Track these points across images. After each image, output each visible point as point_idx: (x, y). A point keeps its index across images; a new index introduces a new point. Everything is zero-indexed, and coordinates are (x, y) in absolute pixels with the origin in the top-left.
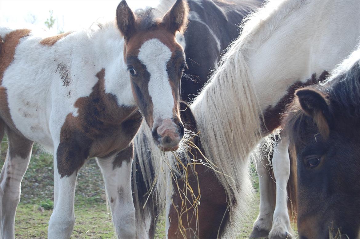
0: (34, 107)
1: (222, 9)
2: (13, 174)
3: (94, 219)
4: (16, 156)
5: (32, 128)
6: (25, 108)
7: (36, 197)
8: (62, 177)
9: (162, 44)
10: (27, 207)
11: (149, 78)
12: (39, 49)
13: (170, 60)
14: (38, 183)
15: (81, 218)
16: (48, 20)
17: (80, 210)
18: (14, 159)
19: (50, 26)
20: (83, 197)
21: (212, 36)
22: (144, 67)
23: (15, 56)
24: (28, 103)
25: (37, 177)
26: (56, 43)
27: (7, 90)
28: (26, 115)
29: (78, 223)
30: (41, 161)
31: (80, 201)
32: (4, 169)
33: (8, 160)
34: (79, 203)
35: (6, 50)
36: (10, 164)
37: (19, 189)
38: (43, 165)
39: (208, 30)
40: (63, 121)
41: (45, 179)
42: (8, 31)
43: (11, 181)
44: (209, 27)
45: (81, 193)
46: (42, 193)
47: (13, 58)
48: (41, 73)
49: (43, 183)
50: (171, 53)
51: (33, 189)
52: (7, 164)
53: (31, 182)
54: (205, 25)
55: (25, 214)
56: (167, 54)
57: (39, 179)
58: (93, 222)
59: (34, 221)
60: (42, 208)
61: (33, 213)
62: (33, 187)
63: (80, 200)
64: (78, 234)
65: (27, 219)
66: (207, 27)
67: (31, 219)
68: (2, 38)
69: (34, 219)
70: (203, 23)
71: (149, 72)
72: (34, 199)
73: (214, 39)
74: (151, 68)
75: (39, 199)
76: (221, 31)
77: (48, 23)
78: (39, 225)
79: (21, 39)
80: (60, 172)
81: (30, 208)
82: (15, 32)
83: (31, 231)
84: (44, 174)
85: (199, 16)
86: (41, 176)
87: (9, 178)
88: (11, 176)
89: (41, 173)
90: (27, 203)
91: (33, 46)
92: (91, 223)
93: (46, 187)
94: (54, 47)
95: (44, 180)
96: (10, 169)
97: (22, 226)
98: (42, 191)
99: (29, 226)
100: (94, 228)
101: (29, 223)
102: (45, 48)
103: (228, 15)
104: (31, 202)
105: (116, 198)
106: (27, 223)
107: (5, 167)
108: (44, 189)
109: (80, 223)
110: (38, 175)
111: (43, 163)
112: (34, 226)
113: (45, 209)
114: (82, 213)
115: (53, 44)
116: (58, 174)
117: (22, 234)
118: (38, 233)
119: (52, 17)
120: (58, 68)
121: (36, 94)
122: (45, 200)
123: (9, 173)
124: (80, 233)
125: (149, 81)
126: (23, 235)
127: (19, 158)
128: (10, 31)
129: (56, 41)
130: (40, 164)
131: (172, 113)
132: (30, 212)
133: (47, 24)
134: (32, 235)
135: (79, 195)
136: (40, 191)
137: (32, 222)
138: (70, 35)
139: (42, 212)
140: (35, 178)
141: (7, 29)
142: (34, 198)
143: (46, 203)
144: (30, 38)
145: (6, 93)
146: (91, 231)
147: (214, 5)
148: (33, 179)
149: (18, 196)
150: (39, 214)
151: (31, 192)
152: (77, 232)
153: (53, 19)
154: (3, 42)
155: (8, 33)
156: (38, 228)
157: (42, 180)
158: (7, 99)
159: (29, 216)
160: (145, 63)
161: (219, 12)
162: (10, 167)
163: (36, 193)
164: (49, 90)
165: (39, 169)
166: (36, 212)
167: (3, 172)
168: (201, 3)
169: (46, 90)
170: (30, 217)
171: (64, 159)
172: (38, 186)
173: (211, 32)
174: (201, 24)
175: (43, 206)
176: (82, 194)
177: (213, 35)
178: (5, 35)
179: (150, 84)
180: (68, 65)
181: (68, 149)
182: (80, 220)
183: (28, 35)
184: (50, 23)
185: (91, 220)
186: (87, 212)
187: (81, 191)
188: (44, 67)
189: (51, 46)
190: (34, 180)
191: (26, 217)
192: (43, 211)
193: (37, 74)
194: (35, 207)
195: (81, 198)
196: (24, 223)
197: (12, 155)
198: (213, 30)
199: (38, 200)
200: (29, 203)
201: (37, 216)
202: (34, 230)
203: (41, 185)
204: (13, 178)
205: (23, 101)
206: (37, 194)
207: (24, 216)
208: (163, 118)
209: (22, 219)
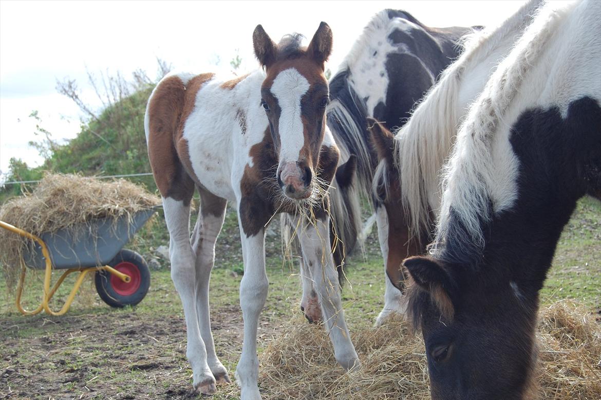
0: (216, 159)
1: (436, 40)
2: (206, 234)
3: (294, 284)
4: (209, 214)
5: (216, 182)
6: (206, 161)
7: (228, 261)
8: (248, 237)
9: (299, 75)
10: (218, 272)
11: (280, 114)
12: (219, 93)
13: (306, 93)
14: (229, 245)
15: (279, 284)
16: (233, 59)
17: (277, 275)
18: (207, 218)
19: (237, 66)
20: (280, 260)
21: (424, 70)
22: (276, 100)
23: (196, 104)
24: (209, 155)
25: (228, 238)
26: (237, 87)
27: (188, 141)
28: (208, 169)
29: (276, 289)
30: (231, 220)
31: (277, 265)
32: (196, 230)
33: (201, 219)
34: (276, 266)
35: (187, 98)
36: (202, 224)
37: (213, 251)
38: (235, 224)
39: (420, 63)
40: (242, 173)
41: (237, 240)
42: (191, 77)
43: (204, 243)
44: (421, 59)
45: (277, 255)
46: (234, 256)
47: (194, 106)
48: (220, 121)
49: (235, 244)
50: (309, 85)
51: (223, 252)
52: (199, 223)
53: (221, 244)
54: (415, 58)
55: (216, 280)
56: (304, 86)
57: (231, 240)
58: (293, 288)
59: (227, 288)
60: (235, 273)
61: (225, 279)
62: (224, 249)
63: (277, 263)
64: (277, 302)
65: (219, 286)
66: (418, 60)
67: (223, 285)
68: (185, 84)
69: (226, 286)
70: (413, 55)
71: (281, 107)
72: (226, 264)
73: (427, 73)
74: (283, 102)
75: (231, 263)
76: (435, 64)
77: (234, 63)
78: (233, 293)
79: (203, 84)
80: (245, 231)
81: (222, 273)
82: (199, 77)
83: (225, 299)
84: (235, 235)
85: (407, 47)
86: (232, 237)
87: (201, 240)
88: (204, 237)
89: (232, 233)
90: (218, 268)
91: (213, 91)
92: (291, 289)
93: (238, 250)
94: (233, 91)
95: (236, 242)
96: (203, 229)
97: (213, 294)
98: (233, 253)
99: (221, 293)
100: (294, 294)
101: (222, 290)
102: (225, 91)
103: (443, 46)
104: (222, 266)
105: (314, 261)
106: (219, 290)
107: (197, 227)
108: (236, 252)
109: (278, 289)
110: (229, 236)
111: (234, 222)
112: (227, 293)
113: (238, 275)
114: (280, 278)
115: (233, 87)
116: (244, 234)
117: (214, 303)
118: (232, 301)
119: (238, 56)
120: (237, 114)
121: (216, 145)
122: (238, 264)
123: (201, 234)
124: (280, 300)
125: (280, 116)
126: (216, 304)
127: (212, 217)
128: (193, 76)
129: (236, 84)
130: (231, 223)
131: (298, 156)
132: (222, 278)
133: (233, 65)
134: (225, 303)
135: (276, 257)
136: (231, 254)
137: (224, 288)
138: (249, 76)
139: (235, 278)
140: (225, 239)
141: (190, 74)
142: (225, 262)
143: (239, 268)
144: (211, 83)
145: (187, 145)
146: (292, 297)
147: (426, 34)
148: (224, 240)
149: (212, 259)
150: (232, 280)
151: (221, 256)
152: (276, 299)
153: (239, 58)
154: (185, 89)
155: (191, 79)
156: (232, 296)
157: (233, 242)
158: (188, 151)
159: (220, 282)
160: (277, 96)
161: (434, 42)
162: (203, 226)
163: (227, 256)
164: (229, 140)
165: (229, 229)
166: (228, 278)
167: (195, 233)
168: (410, 33)
169: (227, 140)
170: (222, 284)
171: (247, 217)
172: (229, 248)
173: (423, 65)
174: (410, 56)
175: (236, 271)
176: (279, 256)
177: (425, 68)
178: (187, 81)
179: (281, 120)
180: (245, 109)
181: (249, 205)
182: (279, 286)
183: (210, 80)
184: (236, 62)
185: (290, 286)
186: (285, 276)
187: (277, 253)
188: (223, 114)
189: (231, 90)
190: (225, 242)
191: (217, 283)
192: (236, 276)
193: (216, 122)
194: (227, 271)
195: (278, 261)
196: (216, 290)
197: (205, 214)
198: (426, 63)
199: (229, 265)
200: (220, 267)
201: (229, 282)
202: (227, 298)
203: (232, 247)
204: (206, 240)
205: (204, 153)
206: (229, 258)
207: (216, 282)
208: (287, 161)
209: (214, 285)
